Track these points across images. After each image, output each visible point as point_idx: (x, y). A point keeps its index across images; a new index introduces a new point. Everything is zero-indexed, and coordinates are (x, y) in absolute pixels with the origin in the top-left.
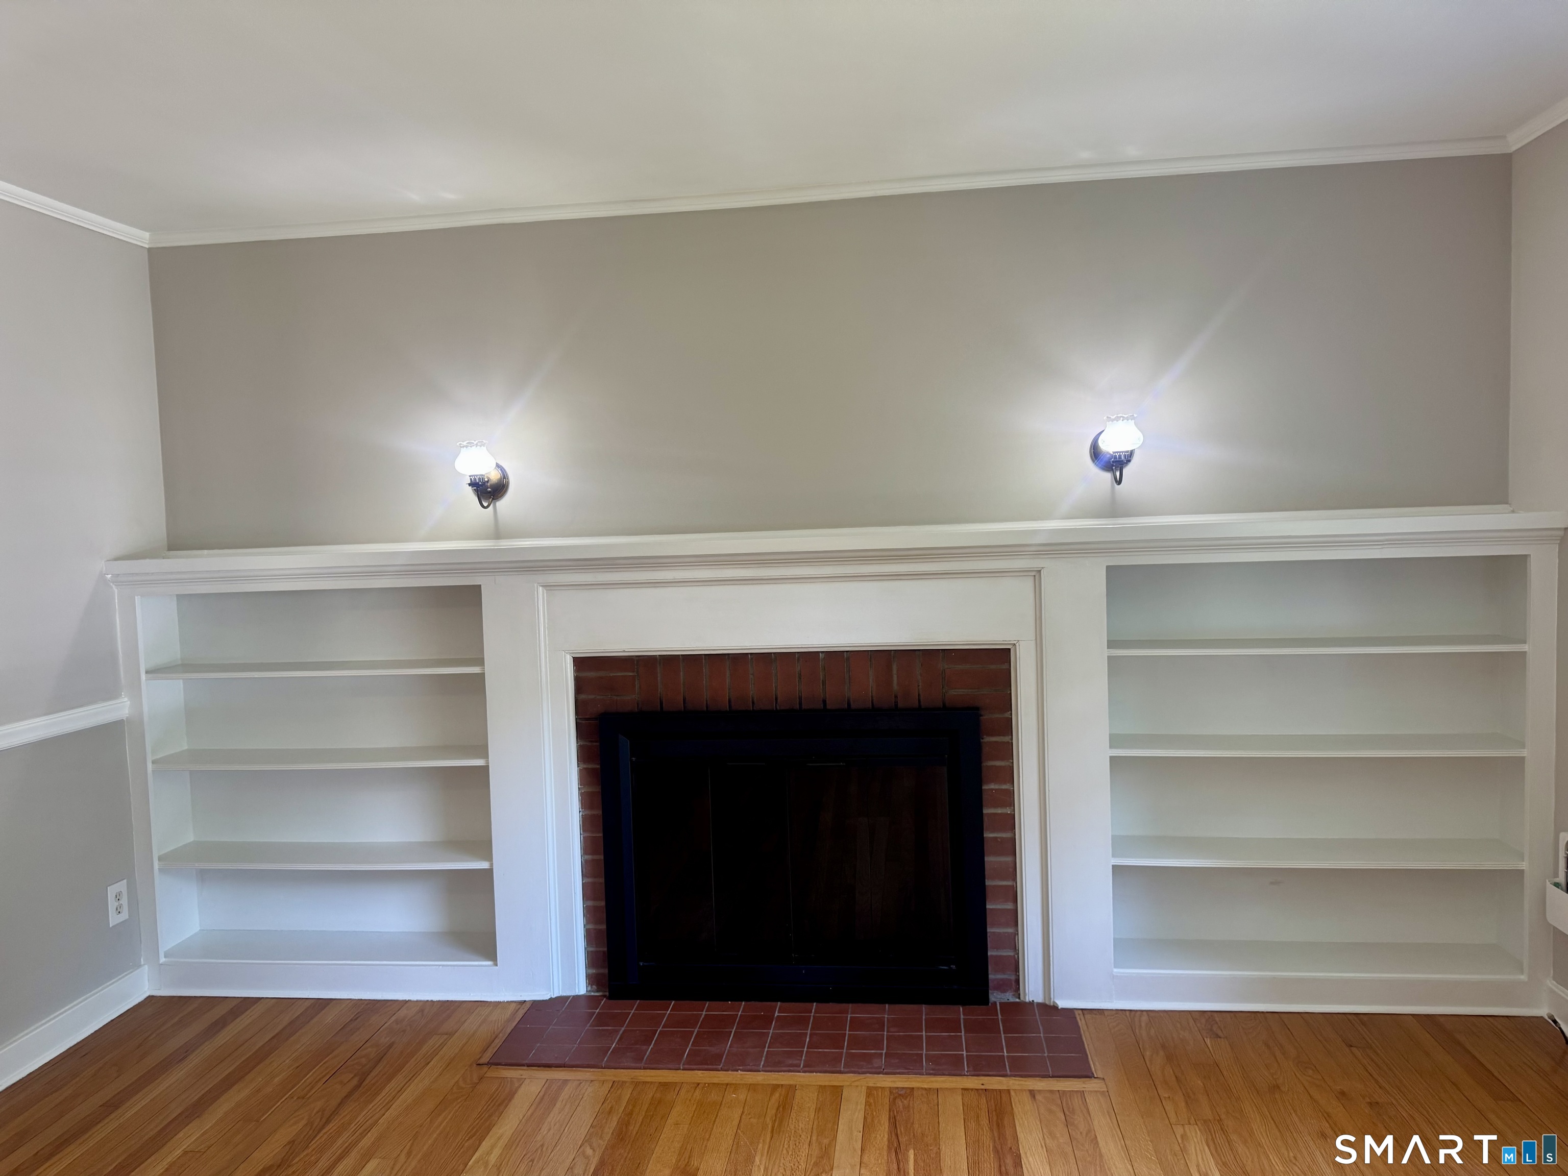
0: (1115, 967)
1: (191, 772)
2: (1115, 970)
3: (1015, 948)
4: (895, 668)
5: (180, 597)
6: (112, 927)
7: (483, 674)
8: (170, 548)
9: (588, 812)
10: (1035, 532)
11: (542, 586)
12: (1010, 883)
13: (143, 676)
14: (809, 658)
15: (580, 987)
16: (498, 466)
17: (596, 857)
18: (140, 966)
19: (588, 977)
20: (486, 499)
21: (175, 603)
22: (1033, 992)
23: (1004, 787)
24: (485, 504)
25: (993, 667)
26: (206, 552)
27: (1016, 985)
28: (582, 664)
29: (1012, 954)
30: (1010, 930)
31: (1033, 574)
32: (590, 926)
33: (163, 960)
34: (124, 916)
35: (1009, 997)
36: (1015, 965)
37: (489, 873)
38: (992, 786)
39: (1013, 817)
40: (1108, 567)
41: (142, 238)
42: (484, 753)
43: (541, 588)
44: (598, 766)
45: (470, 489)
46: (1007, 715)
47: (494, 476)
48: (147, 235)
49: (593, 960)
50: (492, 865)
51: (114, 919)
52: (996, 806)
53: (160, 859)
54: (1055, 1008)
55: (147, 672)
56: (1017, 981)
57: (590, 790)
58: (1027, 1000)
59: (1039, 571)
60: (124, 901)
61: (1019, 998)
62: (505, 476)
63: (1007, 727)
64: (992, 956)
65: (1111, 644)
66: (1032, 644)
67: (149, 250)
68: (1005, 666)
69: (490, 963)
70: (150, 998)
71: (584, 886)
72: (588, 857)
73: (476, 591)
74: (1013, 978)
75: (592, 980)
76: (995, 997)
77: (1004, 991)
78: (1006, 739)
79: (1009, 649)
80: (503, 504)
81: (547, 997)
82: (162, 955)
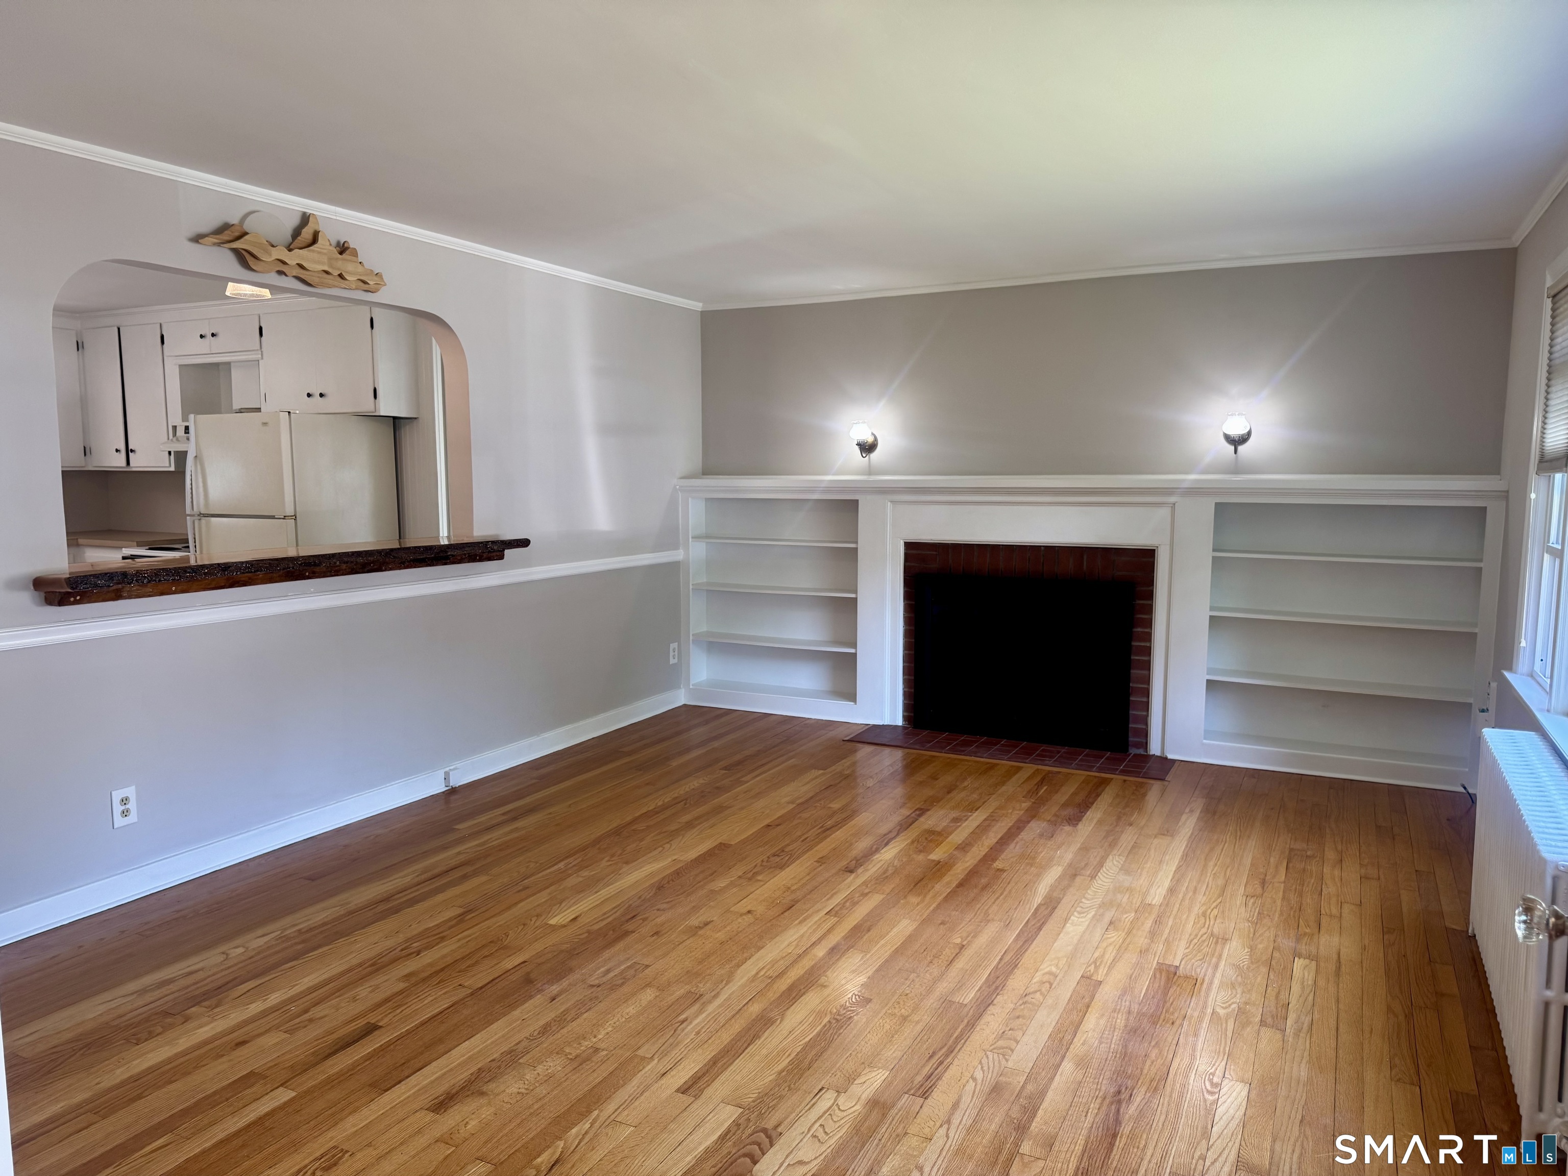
0: (1205, 739)
1: (707, 590)
2: (1205, 741)
3: (1146, 724)
4: (1085, 557)
5: (707, 500)
6: (672, 664)
7: (857, 548)
8: (704, 474)
9: (907, 628)
10: (1183, 481)
11: (891, 502)
12: (1146, 686)
13: (690, 540)
14: (1035, 550)
15: (899, 722)
16: (873, 434)
17: (911, 652)
18: (680, 688)
19: (904, 716)
20: (865, 452)
21: (704, 502)
22: (1155, 749)
23: (1146, 630)
24: (864, 455)
25: (1145, 560)
26: (721, 476)
27: (1145, 745)
28: (909, 546)
29: (1144, 727)
30: (1145, 713)
31: (1171, 505)
32: (906, 690)
33: (691, 687)
34: (676, 661)
35: (1141, 751)
36: (1145, 734)
37: (855, 654)
38: (1139, 629)
39: (1150, 648)
40: (1216, 504)
41: (698, 306)
42: (856, 592)
43: (889, 503)
44: (914, 603)
45: (857, 448)
46: (1150, 588)
47: (870, 440)
48: (701, 305)
49: (907, 708)
50: (856, 651)
51: (672, 661)
52: (1140, 641)
53: (693, 635)
54: (1166, 758)
55: (692, 538)
56: (1147, 743)
57: (909, 615)
58: (1151, 754)
59: (1175, 504)
60: (676, 653)
61: (1147, 752)
62: (876, 439)
63: (1150, 596)
64: (1132, 727)
65: (1214, 550)
66: (1168, 547)
67: (702, 312)
68: (1151, 560)
69: (852, 703)
70: (685, 705)
71: (904, 667)
72: (906, 652)
73: (855, 503)
74: (1144, 741)
75: (905, 718)
76: (1133, 751)
77: (1138, 748)
78: (1149, 602)
79: (1155, 550)
80: (874, 455)
81: (881, 724)
82: (691, 684)
